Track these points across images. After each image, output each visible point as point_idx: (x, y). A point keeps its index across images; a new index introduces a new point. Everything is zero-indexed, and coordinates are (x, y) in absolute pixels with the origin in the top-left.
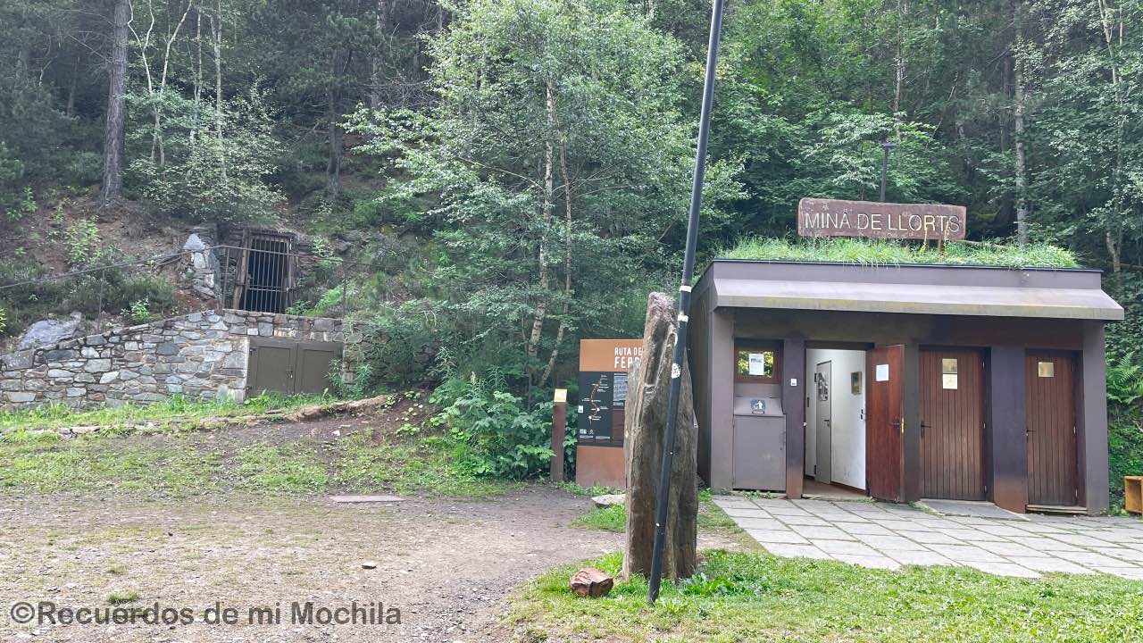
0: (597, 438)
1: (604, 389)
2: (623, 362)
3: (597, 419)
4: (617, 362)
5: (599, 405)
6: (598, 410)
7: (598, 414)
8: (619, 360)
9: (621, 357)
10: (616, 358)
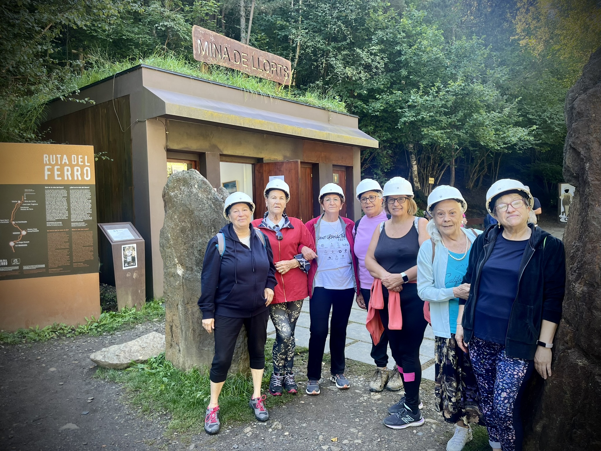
0: (25, 268)
1: (30, 207)
2: (56, 173)
3: (24, 244)
4: (47, 173)
5: (24, 227)
6: (24, 233)
7: (24, 238)
8: (52, 170)
9: (53, 166)
10: (46, 167)
